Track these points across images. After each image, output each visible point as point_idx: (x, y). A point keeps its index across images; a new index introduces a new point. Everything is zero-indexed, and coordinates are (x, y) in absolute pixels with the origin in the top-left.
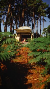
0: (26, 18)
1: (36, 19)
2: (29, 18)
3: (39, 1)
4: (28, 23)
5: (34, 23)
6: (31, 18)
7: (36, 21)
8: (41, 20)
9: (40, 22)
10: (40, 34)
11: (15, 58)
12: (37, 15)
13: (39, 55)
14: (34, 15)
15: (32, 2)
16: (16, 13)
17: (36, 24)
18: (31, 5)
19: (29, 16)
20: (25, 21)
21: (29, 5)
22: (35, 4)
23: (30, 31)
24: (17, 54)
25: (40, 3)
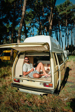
0: (58, 29)
2: (62, 29)
3: (73, 6)
6: (64, 28)
7: (70, 31)
12: (71, 24)
14: (68, 24)
15: (64, 8)
17: (71, 34)
18: (63, 12)
19: (62, 26)
20: (57, 32)
22: (68, 11)
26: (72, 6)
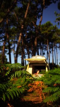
0: (39, 46)
1: (51, 47)
2: (43, 46)
4: (42, 51)
5: (48, 51)
6: (45, 46)
7: (51, 49)
8: (57, 48)
9: (56, 50)
10: (56, 64)
11: (27, 95)
12: (52, 43)
13: (56, 92)
14: (49, 43)
15: (46, 28)
16: (28, 41)
17: (52, 52)
18: (45, 32)
19: (43, 44)
20: (38, 49)
21: (42, 32)
22: (49, 31)
23: (44, 61)
24: (29, 90)
25: (54, 29)
26: (53, 27)
